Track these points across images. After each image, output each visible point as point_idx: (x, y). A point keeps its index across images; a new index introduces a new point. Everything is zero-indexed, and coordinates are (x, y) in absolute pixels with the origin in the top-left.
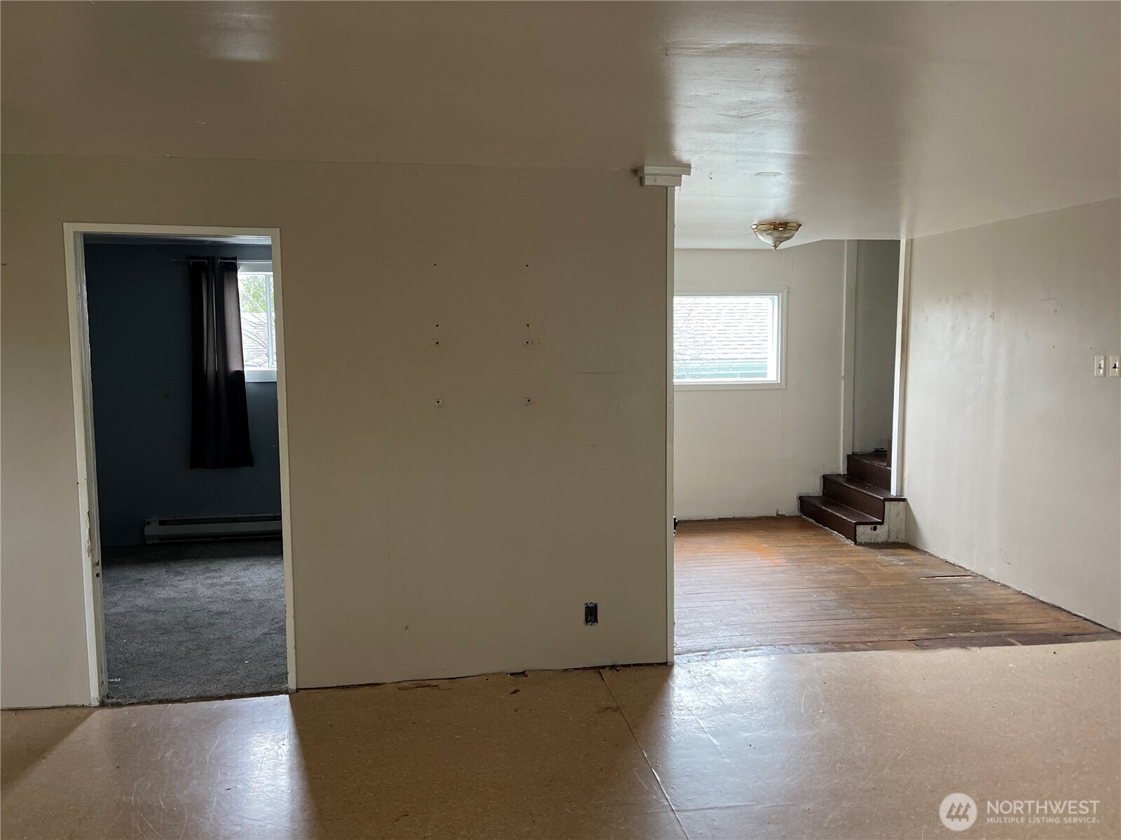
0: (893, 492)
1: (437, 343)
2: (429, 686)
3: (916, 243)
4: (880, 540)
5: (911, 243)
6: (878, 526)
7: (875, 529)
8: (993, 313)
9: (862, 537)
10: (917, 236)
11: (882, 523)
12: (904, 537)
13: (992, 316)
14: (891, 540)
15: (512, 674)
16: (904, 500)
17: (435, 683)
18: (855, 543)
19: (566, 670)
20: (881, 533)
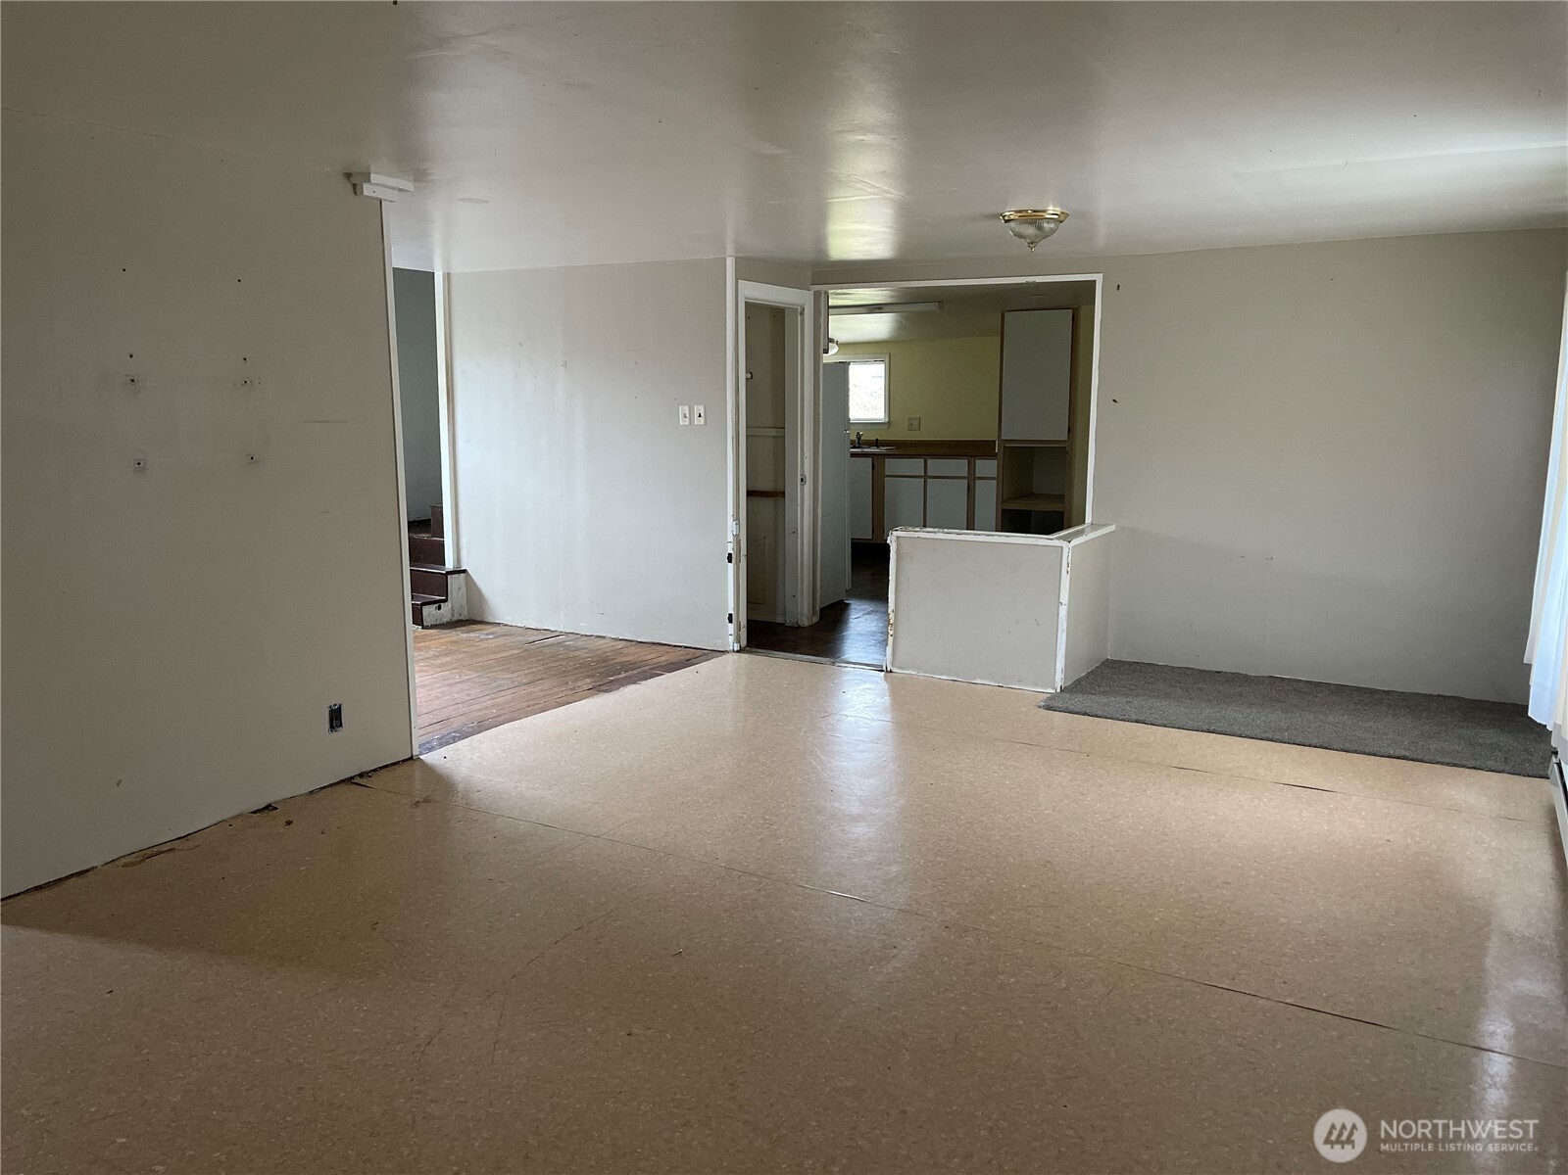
0: (449, 565)
1: (133, 381)
2: (159, 853)
3: (454, 280)
4: (445, 620)
5: (448, 277)
6: (442, 604)
7: (439, 608)
8: (565, 362)
9: (428, 619)
10: (454, 271)
11: (445, 601)
12: (466, 613)
13: (565, 365)
14: (455, 618)
15: (254, 812)
16: (464, 571)
17: (164, 848)
18: (423, 628)
19: (311, 792)
20: (446, 612)
